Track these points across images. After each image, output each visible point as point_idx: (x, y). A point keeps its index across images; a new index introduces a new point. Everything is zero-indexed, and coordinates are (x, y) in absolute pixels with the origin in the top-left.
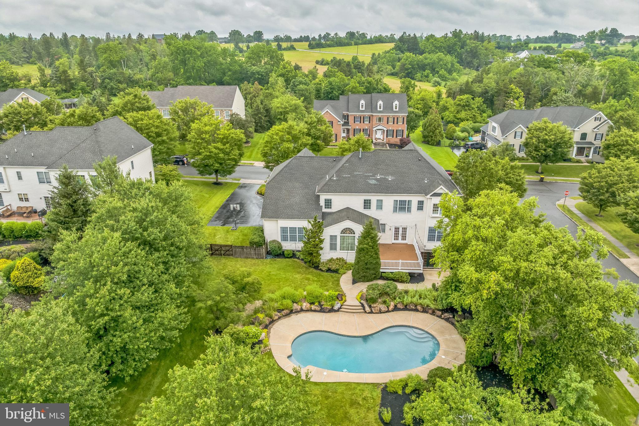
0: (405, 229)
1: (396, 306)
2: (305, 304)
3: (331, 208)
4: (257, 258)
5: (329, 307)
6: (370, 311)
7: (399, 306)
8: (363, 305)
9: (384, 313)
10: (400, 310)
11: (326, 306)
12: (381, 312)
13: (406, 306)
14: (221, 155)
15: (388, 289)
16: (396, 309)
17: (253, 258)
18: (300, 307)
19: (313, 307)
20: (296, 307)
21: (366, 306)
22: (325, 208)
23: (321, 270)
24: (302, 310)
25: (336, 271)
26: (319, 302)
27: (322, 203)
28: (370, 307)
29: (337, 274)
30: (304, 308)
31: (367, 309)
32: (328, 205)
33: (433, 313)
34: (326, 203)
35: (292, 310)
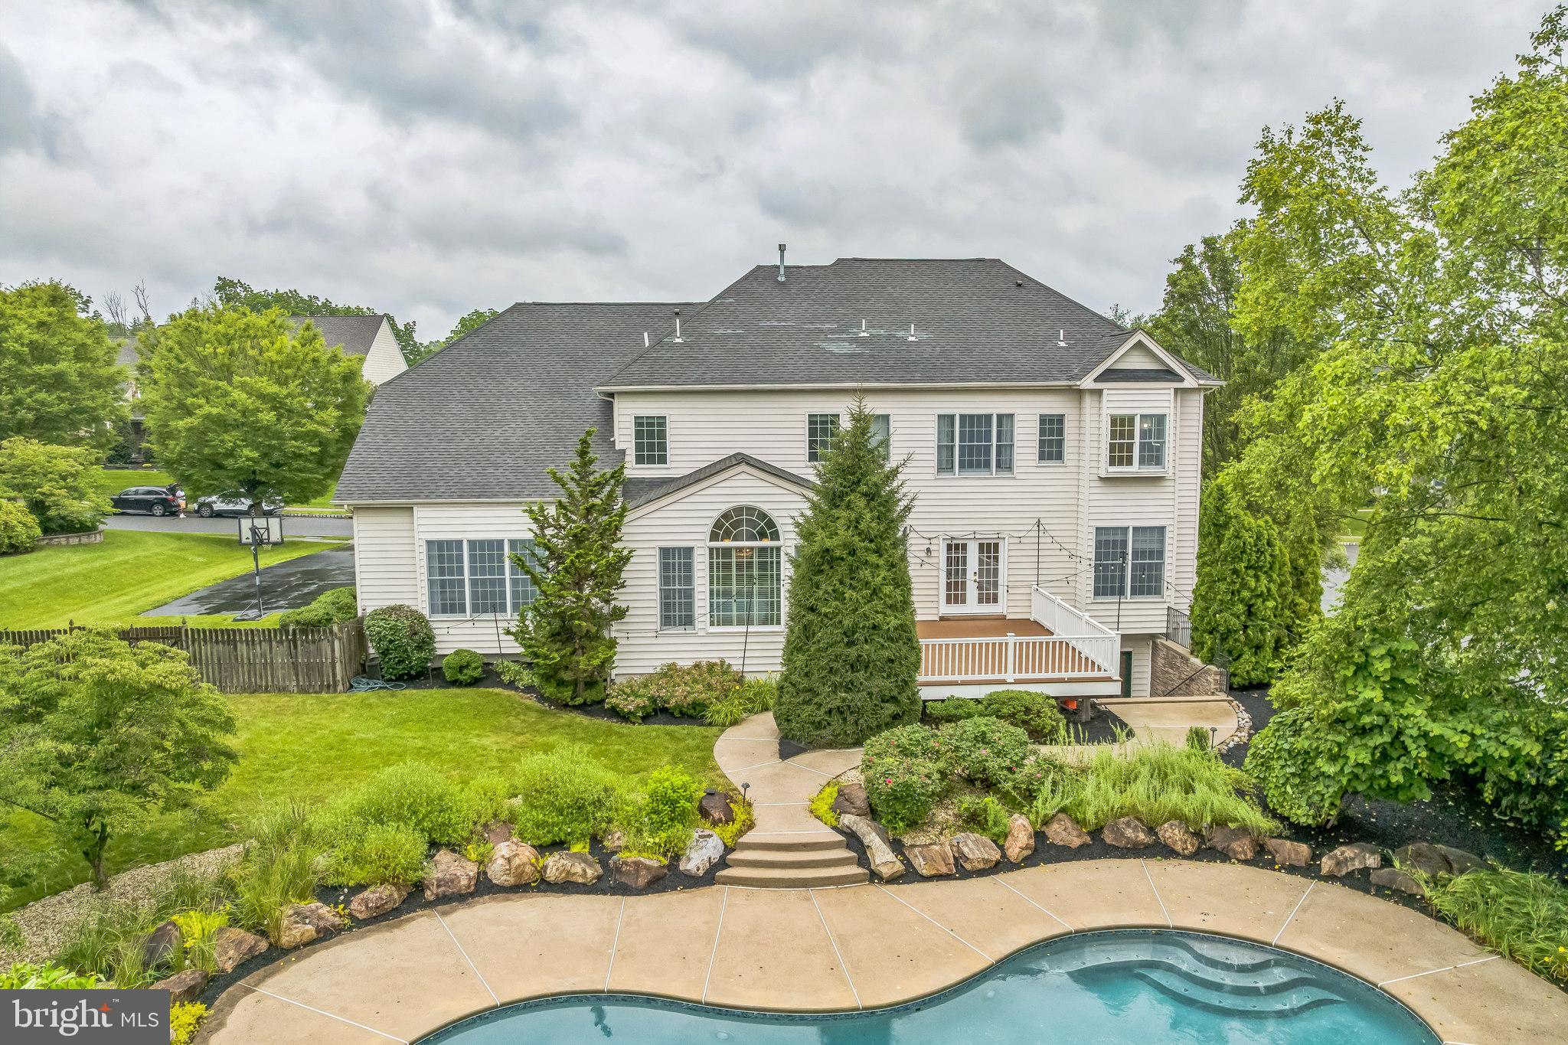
0: (990, 550)
1: (1039, 836)
2: (503, 849)
3: (663, 460)
4: (303, 690)
5: (655, 861)
6: (899, 867)
7: (1061, 833)
8: (853, 840)
9: (981, 873)
10: (1063, 854)
11: (632, 857)
12: (961, 870)
13: (1096, 833)
14: (267, 417)
15: (984, 752)
16: (1043, 851)
17: (283, 690)
18: (472, 869)
19: (555, 865)
20: (448, 868)
21: (874, 840)
22: (640, 459)
23: (615, 713)
24: (483, 887)
25: (692, 714)
26: (595, 841)
27: (624, 437)
28: (897, 846)
29: (697, 729)
30: (497, 872)
31: (883, 857)
32: (651, 447)
33: (1261, 857)
34: (639, 434)
35: (419, 887)
